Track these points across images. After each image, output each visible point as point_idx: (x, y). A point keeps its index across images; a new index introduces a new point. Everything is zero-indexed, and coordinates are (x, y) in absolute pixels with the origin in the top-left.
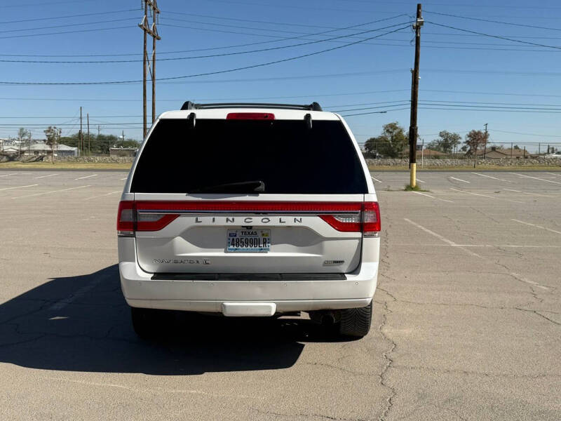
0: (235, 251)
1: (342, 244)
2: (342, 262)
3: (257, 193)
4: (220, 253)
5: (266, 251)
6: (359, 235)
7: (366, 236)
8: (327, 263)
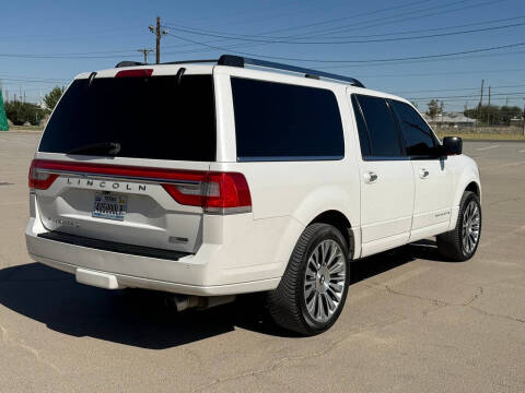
0: (99, 216)
1: (185, 219)
2: (186, 240)
3: (112, 156)
4: (87, 217)
5: (121, 219)
6: (199, 210)
7: (206, 212)
8: (171, 239)
